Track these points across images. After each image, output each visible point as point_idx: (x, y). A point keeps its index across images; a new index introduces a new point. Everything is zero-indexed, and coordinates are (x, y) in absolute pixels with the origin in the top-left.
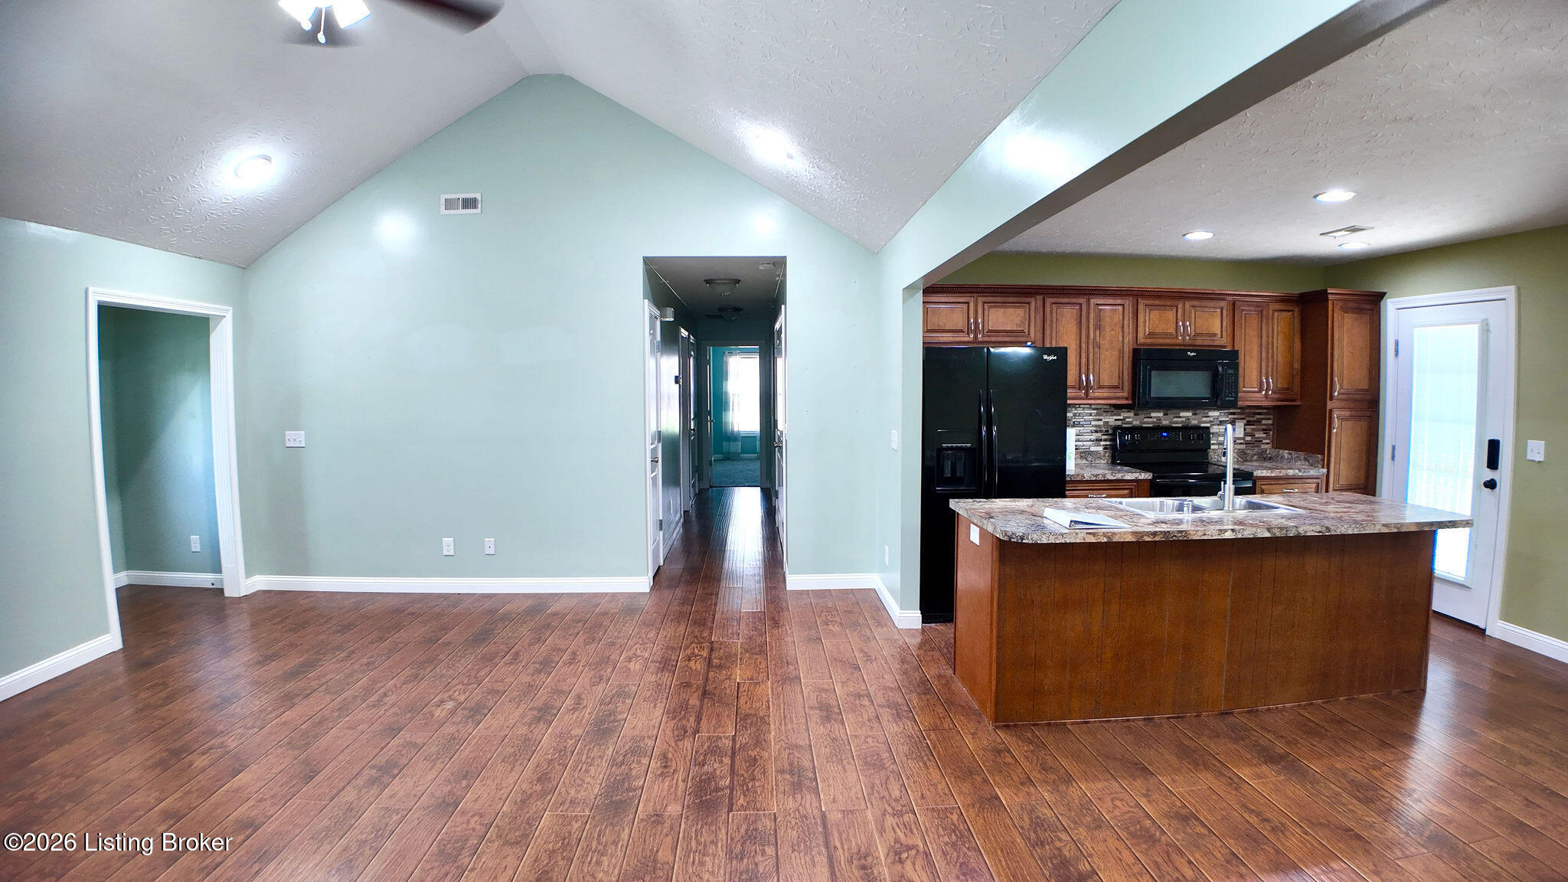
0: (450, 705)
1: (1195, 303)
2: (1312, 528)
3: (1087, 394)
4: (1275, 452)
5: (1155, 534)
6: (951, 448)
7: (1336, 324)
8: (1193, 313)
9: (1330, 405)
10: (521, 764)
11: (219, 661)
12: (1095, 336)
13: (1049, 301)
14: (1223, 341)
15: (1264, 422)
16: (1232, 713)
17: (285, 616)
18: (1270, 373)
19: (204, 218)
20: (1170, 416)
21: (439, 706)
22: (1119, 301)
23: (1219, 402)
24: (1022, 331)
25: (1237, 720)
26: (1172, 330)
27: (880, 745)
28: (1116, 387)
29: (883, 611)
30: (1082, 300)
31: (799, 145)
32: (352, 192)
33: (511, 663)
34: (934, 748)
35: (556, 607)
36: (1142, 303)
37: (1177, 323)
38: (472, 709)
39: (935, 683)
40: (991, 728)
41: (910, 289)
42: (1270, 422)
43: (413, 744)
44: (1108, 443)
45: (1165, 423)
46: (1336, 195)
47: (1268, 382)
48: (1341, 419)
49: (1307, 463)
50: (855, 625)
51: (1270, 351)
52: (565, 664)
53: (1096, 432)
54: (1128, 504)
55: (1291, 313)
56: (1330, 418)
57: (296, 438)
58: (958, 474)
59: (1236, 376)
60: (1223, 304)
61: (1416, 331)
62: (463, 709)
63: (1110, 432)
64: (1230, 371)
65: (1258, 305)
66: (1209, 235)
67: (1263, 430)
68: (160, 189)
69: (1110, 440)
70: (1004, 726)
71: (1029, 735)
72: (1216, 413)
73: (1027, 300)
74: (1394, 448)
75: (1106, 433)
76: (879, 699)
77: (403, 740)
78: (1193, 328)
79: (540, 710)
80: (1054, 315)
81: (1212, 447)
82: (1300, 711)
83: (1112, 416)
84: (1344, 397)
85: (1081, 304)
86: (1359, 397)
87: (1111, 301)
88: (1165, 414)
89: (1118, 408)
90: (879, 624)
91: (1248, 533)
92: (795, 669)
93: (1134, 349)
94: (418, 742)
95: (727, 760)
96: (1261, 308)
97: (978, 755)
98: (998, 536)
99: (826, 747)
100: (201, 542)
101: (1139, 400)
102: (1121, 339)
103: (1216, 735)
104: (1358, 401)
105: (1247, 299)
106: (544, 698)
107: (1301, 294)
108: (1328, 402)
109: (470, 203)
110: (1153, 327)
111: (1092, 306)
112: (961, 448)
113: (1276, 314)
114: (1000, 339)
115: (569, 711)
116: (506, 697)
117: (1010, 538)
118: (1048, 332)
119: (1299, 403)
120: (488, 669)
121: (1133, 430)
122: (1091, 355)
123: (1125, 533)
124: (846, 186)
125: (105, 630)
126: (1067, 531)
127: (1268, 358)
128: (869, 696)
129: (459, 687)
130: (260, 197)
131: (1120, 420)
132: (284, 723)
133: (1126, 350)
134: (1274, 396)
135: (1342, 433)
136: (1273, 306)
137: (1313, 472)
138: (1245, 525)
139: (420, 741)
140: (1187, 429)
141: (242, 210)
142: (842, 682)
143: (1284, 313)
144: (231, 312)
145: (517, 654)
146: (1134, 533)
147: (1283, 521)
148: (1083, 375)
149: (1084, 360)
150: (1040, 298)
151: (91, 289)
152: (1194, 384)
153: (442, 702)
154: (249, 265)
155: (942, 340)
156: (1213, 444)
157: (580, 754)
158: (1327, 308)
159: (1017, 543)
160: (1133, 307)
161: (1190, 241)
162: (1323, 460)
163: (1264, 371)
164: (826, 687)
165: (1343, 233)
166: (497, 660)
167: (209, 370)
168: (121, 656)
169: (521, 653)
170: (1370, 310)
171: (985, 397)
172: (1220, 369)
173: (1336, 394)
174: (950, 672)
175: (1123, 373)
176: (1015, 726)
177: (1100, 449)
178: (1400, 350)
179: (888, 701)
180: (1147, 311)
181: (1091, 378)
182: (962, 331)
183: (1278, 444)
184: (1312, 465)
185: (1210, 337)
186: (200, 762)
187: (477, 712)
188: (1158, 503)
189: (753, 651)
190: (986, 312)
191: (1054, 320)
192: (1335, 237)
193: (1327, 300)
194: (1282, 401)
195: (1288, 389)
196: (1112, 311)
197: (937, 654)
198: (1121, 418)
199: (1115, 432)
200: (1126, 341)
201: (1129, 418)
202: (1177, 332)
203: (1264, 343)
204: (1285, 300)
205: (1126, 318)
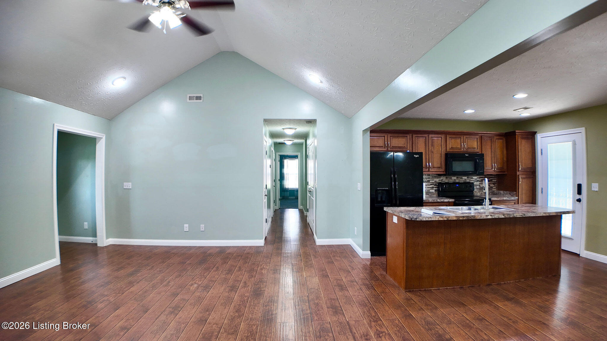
0: (196, 285)
1: (467, 136)
2: (519, 214)
3: (429, 170)
4: (498, 192)
5: (463, 217)
6: (381, 190)
7: (519, 143)
8: (467, 141)
9: (518, 173)
10: (228, 306)
11: (100, 270)
12: (431, 149)
13: (414, 136)
14: (478, 150)
15: (493, 180)
16: (491, 285)
17: (123, 254)
18: (495, 162)
19: (98, 100)
20: (459, 179)
21: (191, 286)
22: (440, 136)
23: (477, 173)
24: (405, 147)
25: (494, 287)
26: (459, 146)
27: (364, 298)
28: (439, 168)
29: (355, 252)
30: (426, 135)
31: (326, 78)
32: (153, 92)
33: (216, 271)
34: (384, 299)
35: (228, 251)
36: (448, 137)
37: (461, 144)
38: (204, 287)
39: (380, 277)
40: (404, 292)
41: (365, 131)
42: (495, 180)
43: (184, 300)
44: (436, 189)
45: (457, 181)
46: (521, 96)
47: (495, 166)
48: (523, 178)
49: (510, 195)
50: (345, 257)
51: (495, 154)
52: (237, 271)
53: (432, 184)
54: (450, 208)
55: (502, 140)
56: (518, 178)
57: (128, 185)
58: (383, 200)
59: (483, 163)
60: (478, 137)
61: (549, 145)
62: (201, 287)
63: (437, 184)
64: (481, 161)
65: (490, 137)
66: (473, 111)
67: (493, 183)
68: (84, 87)
69: (437, 188)
70: (409, 291)
71: (419, 294)
72: (476, 177)
73: (406, 135)
74: (542, 189)
75: (436, 185)
76: (360, 282)
77: (180, 298)
78: (467, 145)
79: (231, 287)
80: (416, 141)
81: (475, 190)
82: (517, 283)
83: (437, 178)
84: (523, 170)
85: (426, 137)
86: (529, 170)
87: (436, 136)
88: (457, 178)
89: (440, 175)
90: (354, 257)
91: (496, 216)
92: (326, 272)
93: (446, 153)
94: (186, 299)
95: (307, 304)
96: (491, 138)
97: (401, 301)
98: (406, 218)
99: (343, 299)
100: (88, 226)
101: (448, 171)
102: (441, 150)
103: (486, 292)
104: (529, 172)
105: (486, 135)
106: (232, 283)
107: (505, 133)
108: (518, 172)
109: (198, 98)
110: (452, 145)
111: (430, 138)
112: (385, 189)
113: (497, 140)
114: (397, 150)
115: (242, 287)
116: (217, 282)
117: (411, 219)
118: (414, 147)
119: (506, 173)
120: (208, 273)
121: (446, 183)
122: (430, 156)
123: (453, 217)
124: (342, 93)
125: (54, 257)
126: (432, 216)
127: (494, 156)
128: (356, 282)
129: (198, 279)
130: (120, 93)
131: (440, 180)
132: (132, 292)
133: (443, 154)
134: (498, 170)
135: (523, 183)
136: (495, 138)
137: (513, 198)
138: (495, 213)
139: (187, 298)
140: (465, 183)
141: (113, 97)
142: (345, 277)
143: (499, 140)
144: (105, 137)
145: (218, 267)
146: (456, 217)
147: (508, 212)
148: (427, 163)
149: (427, 157)
150: (411, 135)
151: (55, 124)
152: (468, 166)
153: (192, 284)
154: (112, 119)
155: (375, 150)
156: (475, 189)
157: (250, 302)
158: (516, 138)
159: (414, 221)
160: (445, 138)
161: (466, 113)
162: (516, 194)
163: (493, 162)
164: (339, 278)
165: (522, 110)
166: (210, 270)
167: (95, 158)
168: (59, 267)
169: (219, 267)
170: (531, 138)
171: (393, 171)
172: (477, 161)
173: (520, 169)
174: (384, 273)
175: (442, 162)
176: (413, 291)
177: (434, 191)
178: (543, 152)
179: (363, 283)
180: (450, 139)
181: (430, 164)
182: (382, 147)
183: (499, 189)
184: (512, 196)
185: (474, 149)
186: (100, 306)
187: (207, 288)
188: (461, 208)
189: (308, 266)
190: (391, 140)
191: (416, 143)
192: (519, 111)
193: (516, 135)
194: (500, 172)
195: (502, 168)
196: (437, 140)
197: (379, 267)
198: (441, 179)
199: (440, 185)
200: (443, 150)
201: (444, 179)
202: (461, 147)
203: (493, 151)
204: (500, 135)
205: (443, 142)
